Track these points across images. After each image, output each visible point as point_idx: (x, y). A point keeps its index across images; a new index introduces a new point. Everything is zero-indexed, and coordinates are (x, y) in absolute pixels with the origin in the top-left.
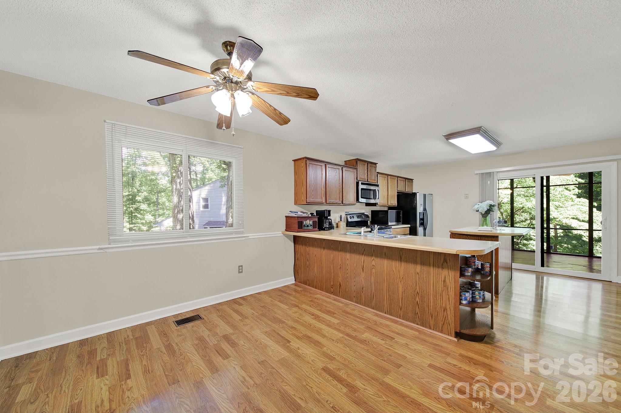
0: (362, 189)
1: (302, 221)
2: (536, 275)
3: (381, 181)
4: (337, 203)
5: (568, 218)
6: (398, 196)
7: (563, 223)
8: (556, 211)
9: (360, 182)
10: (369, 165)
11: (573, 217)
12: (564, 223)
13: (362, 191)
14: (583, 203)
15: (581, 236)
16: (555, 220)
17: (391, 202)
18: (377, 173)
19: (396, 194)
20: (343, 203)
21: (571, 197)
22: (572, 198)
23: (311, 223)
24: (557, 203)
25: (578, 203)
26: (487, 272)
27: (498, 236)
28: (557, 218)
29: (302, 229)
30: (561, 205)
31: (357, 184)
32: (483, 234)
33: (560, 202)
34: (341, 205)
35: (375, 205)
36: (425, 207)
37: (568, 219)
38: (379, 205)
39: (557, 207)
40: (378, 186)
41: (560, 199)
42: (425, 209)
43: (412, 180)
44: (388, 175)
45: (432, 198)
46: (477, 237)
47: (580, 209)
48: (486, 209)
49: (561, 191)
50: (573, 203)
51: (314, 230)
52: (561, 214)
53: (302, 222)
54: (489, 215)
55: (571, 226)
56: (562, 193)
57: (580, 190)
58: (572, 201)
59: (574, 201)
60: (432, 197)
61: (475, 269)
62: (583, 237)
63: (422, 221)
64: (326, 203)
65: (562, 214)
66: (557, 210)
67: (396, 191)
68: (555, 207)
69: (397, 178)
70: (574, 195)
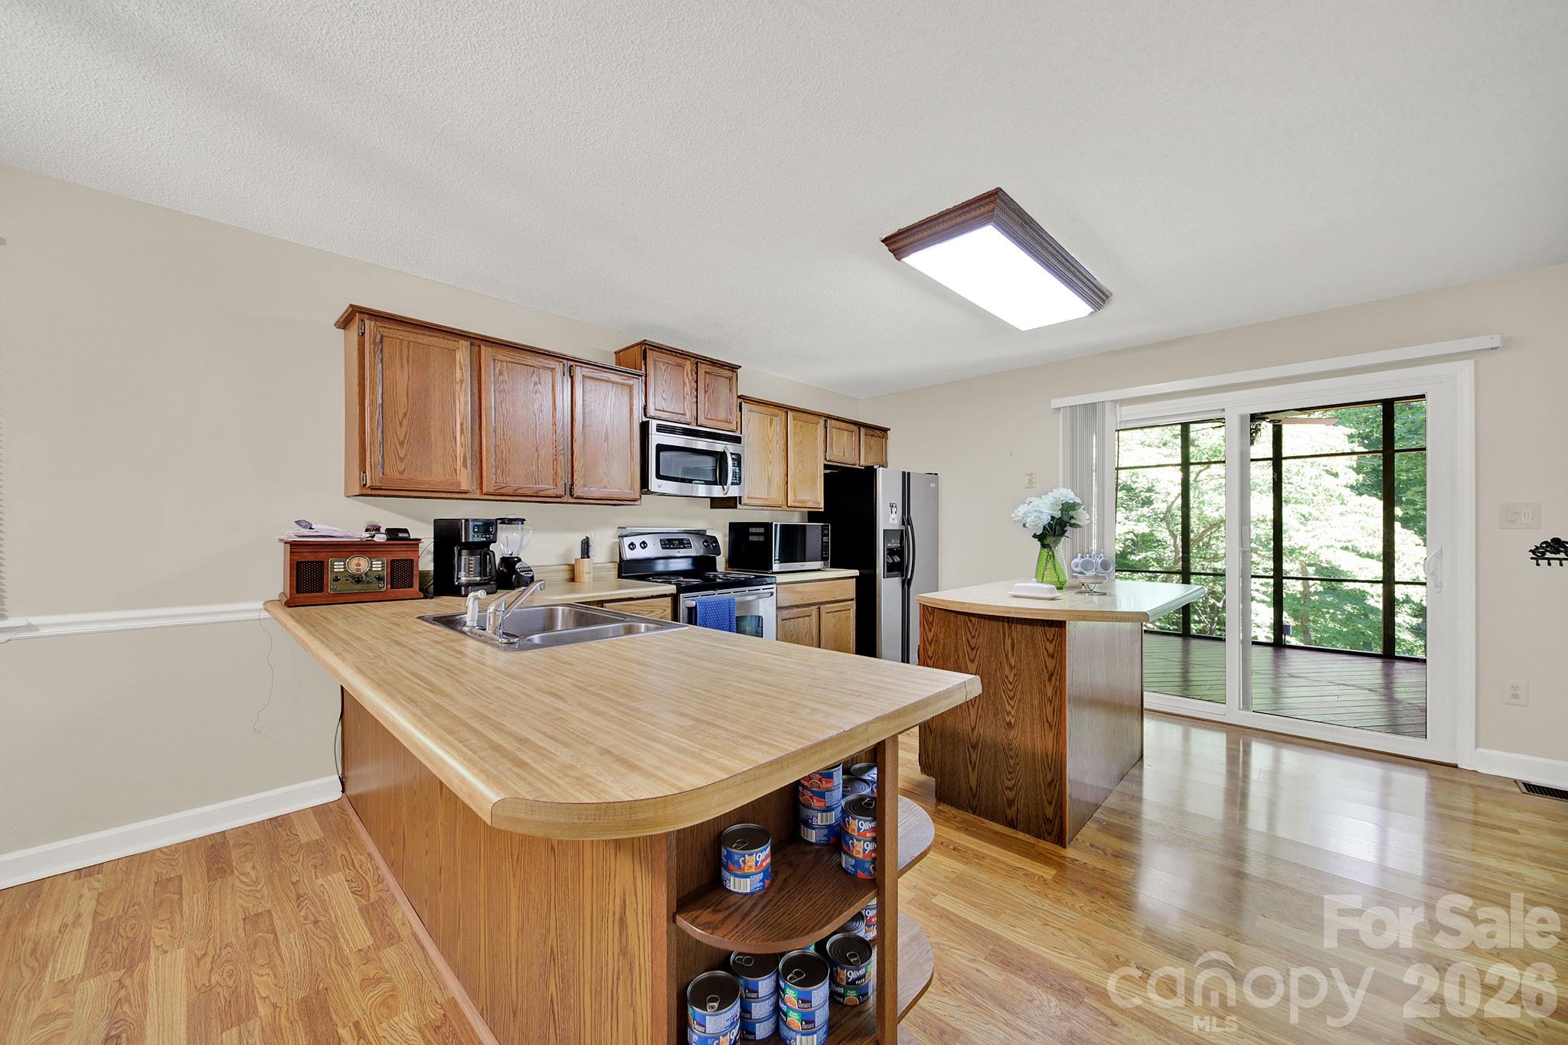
0: (661, 448)
1: (322, 562)
2: (1227, 736)
3: (754, 427)
4: (541, 494)
5: (1332, 546)
6: (827, 478)
7: (1321, 562)
8: (1302, 527)
9: (653, 424)
10: (702, 369)
11: (1345, 545)
12: (1324, 561)
13: (662, 454)
14: (1368, 508)
15: (1363, 595)
16: (1300, 553)
17: (800, 497)
18: (739, 397)
19: (821, 471)
20: (572, 495)
21: (1337, 494)
22: (1340, 494)
23: (377, 566)
24: (1304, 509)
25: (1355, 509)
26: (859, 863)
27: (1065, 622)
28: (1306, 548)
29: (321, 591)
30: (1316, 514)
31: (644, 427)
32: (1009, 612)
33: (1312, 505)
34: (564, 499)
35: (733, 505)
36: (909, 514)
37: (1331, 549)
38: (745, 505)
39: (1305, 518)
40: (737, 440)
41: (1312, 497)
42: (906, 521)
43: (885, 430)
44: (786, 409)
45: (937, 486)
46: (998, 621)
47: (1362, 524)
48: (1046, 519)
49: (1314, 477)
50: (1343, 508)
51: (392, 596)
52: (1314, 537)
53: (320, 567)
54: (1063, 539)
55: (1341, 569)
56: (1318, 482)
57: (1361, 475)
58: (1342, 503)
59: (1345, 502)
60: (937, 483)
61: (826, 831)
62: (1369, 597)
63: (897, 559)
64: (482, 493)
65: (1317, 537)
66: (1305, 525)
67: (821, 463)
68: (1301, 519)
69: (826, 421)
70: (1346, 486)
